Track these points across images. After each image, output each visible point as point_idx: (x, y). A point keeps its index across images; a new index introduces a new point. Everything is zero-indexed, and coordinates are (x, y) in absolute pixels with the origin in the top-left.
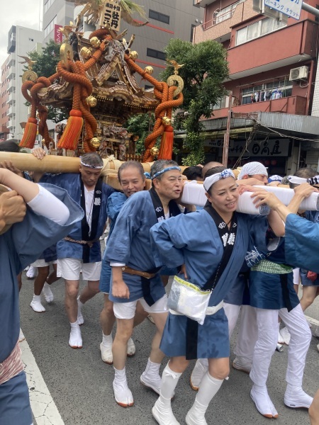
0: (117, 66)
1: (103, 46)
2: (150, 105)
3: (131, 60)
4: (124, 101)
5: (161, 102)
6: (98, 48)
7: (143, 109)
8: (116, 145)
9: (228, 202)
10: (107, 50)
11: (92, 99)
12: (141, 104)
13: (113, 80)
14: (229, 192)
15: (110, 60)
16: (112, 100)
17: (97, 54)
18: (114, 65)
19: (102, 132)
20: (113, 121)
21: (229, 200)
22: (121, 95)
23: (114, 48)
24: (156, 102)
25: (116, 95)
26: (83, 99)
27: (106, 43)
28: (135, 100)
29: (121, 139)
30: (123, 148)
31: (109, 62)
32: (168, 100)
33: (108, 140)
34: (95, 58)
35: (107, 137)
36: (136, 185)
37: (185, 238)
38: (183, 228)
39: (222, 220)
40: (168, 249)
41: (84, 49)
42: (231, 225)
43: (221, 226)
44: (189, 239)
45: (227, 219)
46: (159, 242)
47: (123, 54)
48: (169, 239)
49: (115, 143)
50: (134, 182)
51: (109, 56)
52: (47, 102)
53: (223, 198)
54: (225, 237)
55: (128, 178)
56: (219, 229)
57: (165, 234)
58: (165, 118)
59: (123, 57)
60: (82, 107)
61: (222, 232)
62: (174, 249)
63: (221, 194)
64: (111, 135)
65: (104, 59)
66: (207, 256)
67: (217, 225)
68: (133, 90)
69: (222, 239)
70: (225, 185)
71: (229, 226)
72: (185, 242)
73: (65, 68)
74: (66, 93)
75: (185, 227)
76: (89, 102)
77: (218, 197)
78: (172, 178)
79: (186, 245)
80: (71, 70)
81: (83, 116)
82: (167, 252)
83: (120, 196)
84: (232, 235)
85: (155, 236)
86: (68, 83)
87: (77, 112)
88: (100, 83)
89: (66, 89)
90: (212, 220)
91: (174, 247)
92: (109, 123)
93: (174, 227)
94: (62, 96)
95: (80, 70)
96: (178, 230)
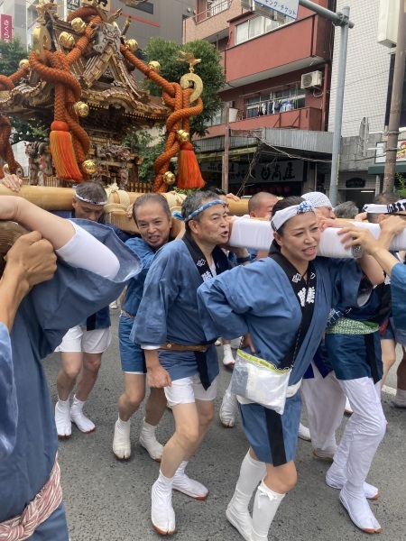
0: (111, 59)
1: (89, 31)
2: (158, 115)
3: (128, 52)
4: (123, 109)
5: (173, 110)
6: (83, 34)
7: (149, 120)
8: (113, 169)
9: (306, 247)
10: (96, 37)
11: (81, 106)
12: (146, 113)
13: (106, 81)
14: (308, 232)
15: (101, 51)
16: (107, 108)
17: (82, 42)
18: (107, 59)
19: (96, 152)
20: (108, 137)
21: (308, 244)
22: (119, 101)
23: (105, 33)
24: (166, 110)
25: (113, 101)
26: (68, 106)
27: (93, 27)
28: (139, 107)
29: (121, 161)
30: (124, 174)
31: (100, 54)
32: (183, 107)
33: (104, 163)
34: (80, 48)
35: (103, 159)
36: (159, 227)
37: (248, 300)
38: (244, 285)
39: (296, 271)
40: (226, 315)
41: (64, 34)
42: (309, 277)
43: (296, 279)
44: (254, 300)
45: (302, 269)
46: (212, 307)
47: (119, 44)
48: (226, 302)
49: (112, 167)
50: (157, 222)
51: (99, 46)
52: (10, 110)
53: (300, 240)
54: (301, 294)
55: (147, 218)
56: (292, 283)
57: (220, 296)
58: (181, 132)
59: (119, 47)
60: (68, 118)
61: (297, 288)
62: (233, 315)
63: (298, 235)
64: (108, 156)
65: (92, 49)
66: (280, 322)
67: (290, 278)
68: (133, 93)
69: (298, 298)
70: (303, 222)
71: (305, 278)
72: (249, 304)
73: (40, 61)
74: (41, 97)
75: (246, 284)
76: (78, 110)
77: (294, 238)
78: (215, 216)
79: (251, 308)
80: (49, 64)
81: (70, 129)
82: (224, 320)
83: (139, 244)
84: (311, 290)
85: (206, 298)
86: (44, 83)
87: (61, 124)
88: (89, 84)
89: (42, 91)
90: (283, 272)
91: (233, 311)
92: (102, 140)
93: (232, 284)
94: (35, 102)
95: (62, 64)
96: (238, 288)
